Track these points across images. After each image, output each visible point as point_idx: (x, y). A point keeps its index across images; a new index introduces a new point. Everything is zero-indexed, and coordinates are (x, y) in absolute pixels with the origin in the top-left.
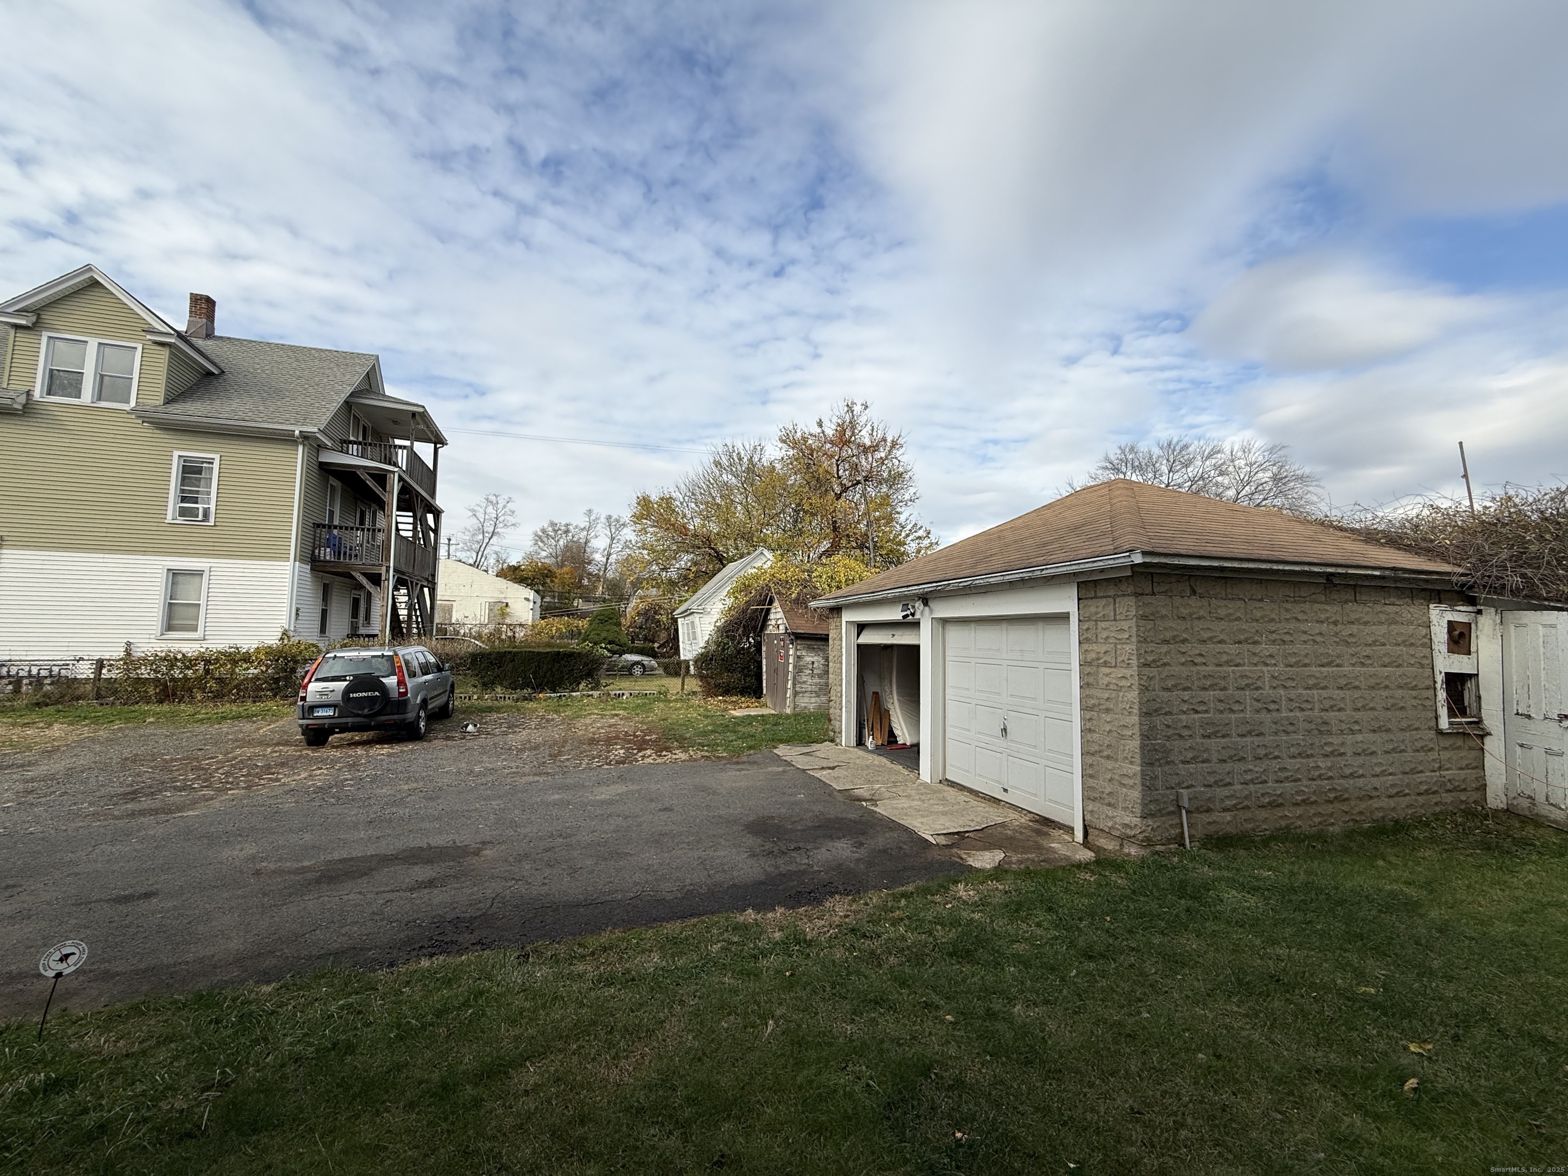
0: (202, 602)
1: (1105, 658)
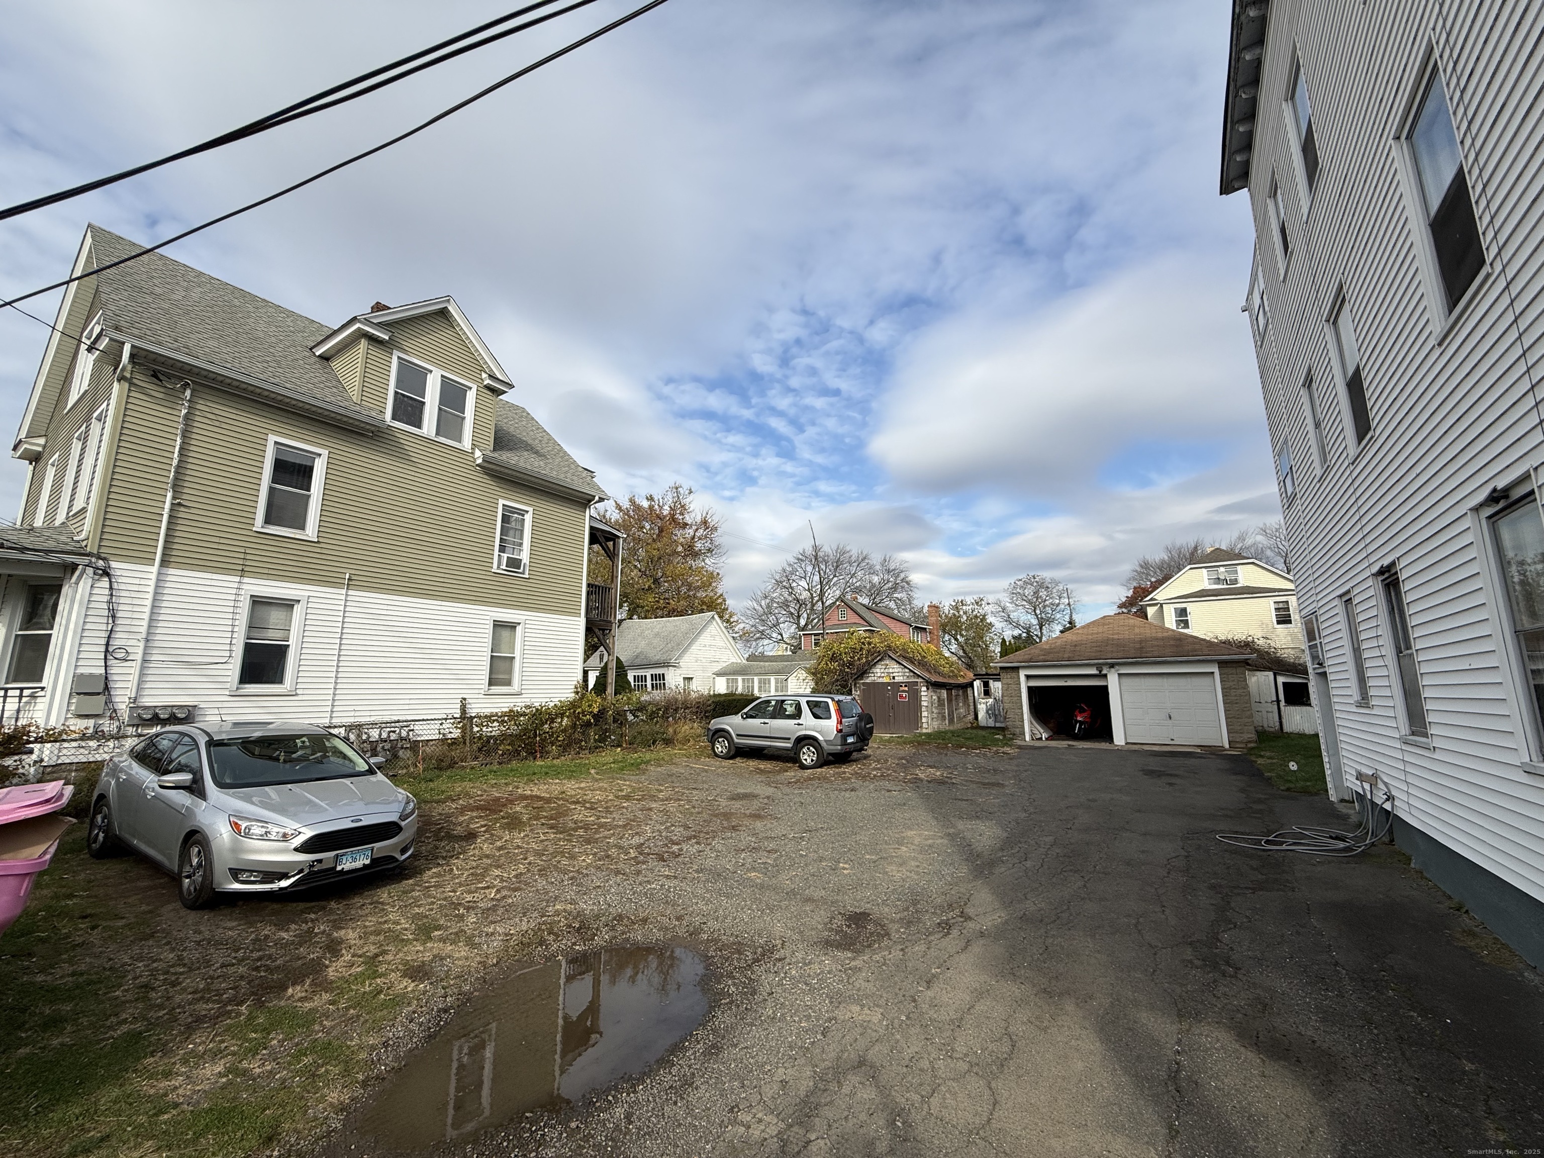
0: (517, 654)
1: (1234, 686)
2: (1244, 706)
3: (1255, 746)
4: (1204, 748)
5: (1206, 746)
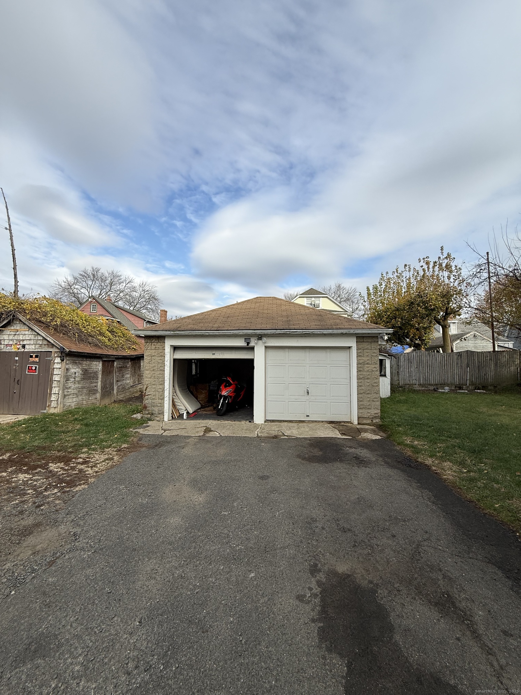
1: (368, 362)
2: (374, 382)
3: (381, 423)
4: (338, 427)
5: (337, 422)
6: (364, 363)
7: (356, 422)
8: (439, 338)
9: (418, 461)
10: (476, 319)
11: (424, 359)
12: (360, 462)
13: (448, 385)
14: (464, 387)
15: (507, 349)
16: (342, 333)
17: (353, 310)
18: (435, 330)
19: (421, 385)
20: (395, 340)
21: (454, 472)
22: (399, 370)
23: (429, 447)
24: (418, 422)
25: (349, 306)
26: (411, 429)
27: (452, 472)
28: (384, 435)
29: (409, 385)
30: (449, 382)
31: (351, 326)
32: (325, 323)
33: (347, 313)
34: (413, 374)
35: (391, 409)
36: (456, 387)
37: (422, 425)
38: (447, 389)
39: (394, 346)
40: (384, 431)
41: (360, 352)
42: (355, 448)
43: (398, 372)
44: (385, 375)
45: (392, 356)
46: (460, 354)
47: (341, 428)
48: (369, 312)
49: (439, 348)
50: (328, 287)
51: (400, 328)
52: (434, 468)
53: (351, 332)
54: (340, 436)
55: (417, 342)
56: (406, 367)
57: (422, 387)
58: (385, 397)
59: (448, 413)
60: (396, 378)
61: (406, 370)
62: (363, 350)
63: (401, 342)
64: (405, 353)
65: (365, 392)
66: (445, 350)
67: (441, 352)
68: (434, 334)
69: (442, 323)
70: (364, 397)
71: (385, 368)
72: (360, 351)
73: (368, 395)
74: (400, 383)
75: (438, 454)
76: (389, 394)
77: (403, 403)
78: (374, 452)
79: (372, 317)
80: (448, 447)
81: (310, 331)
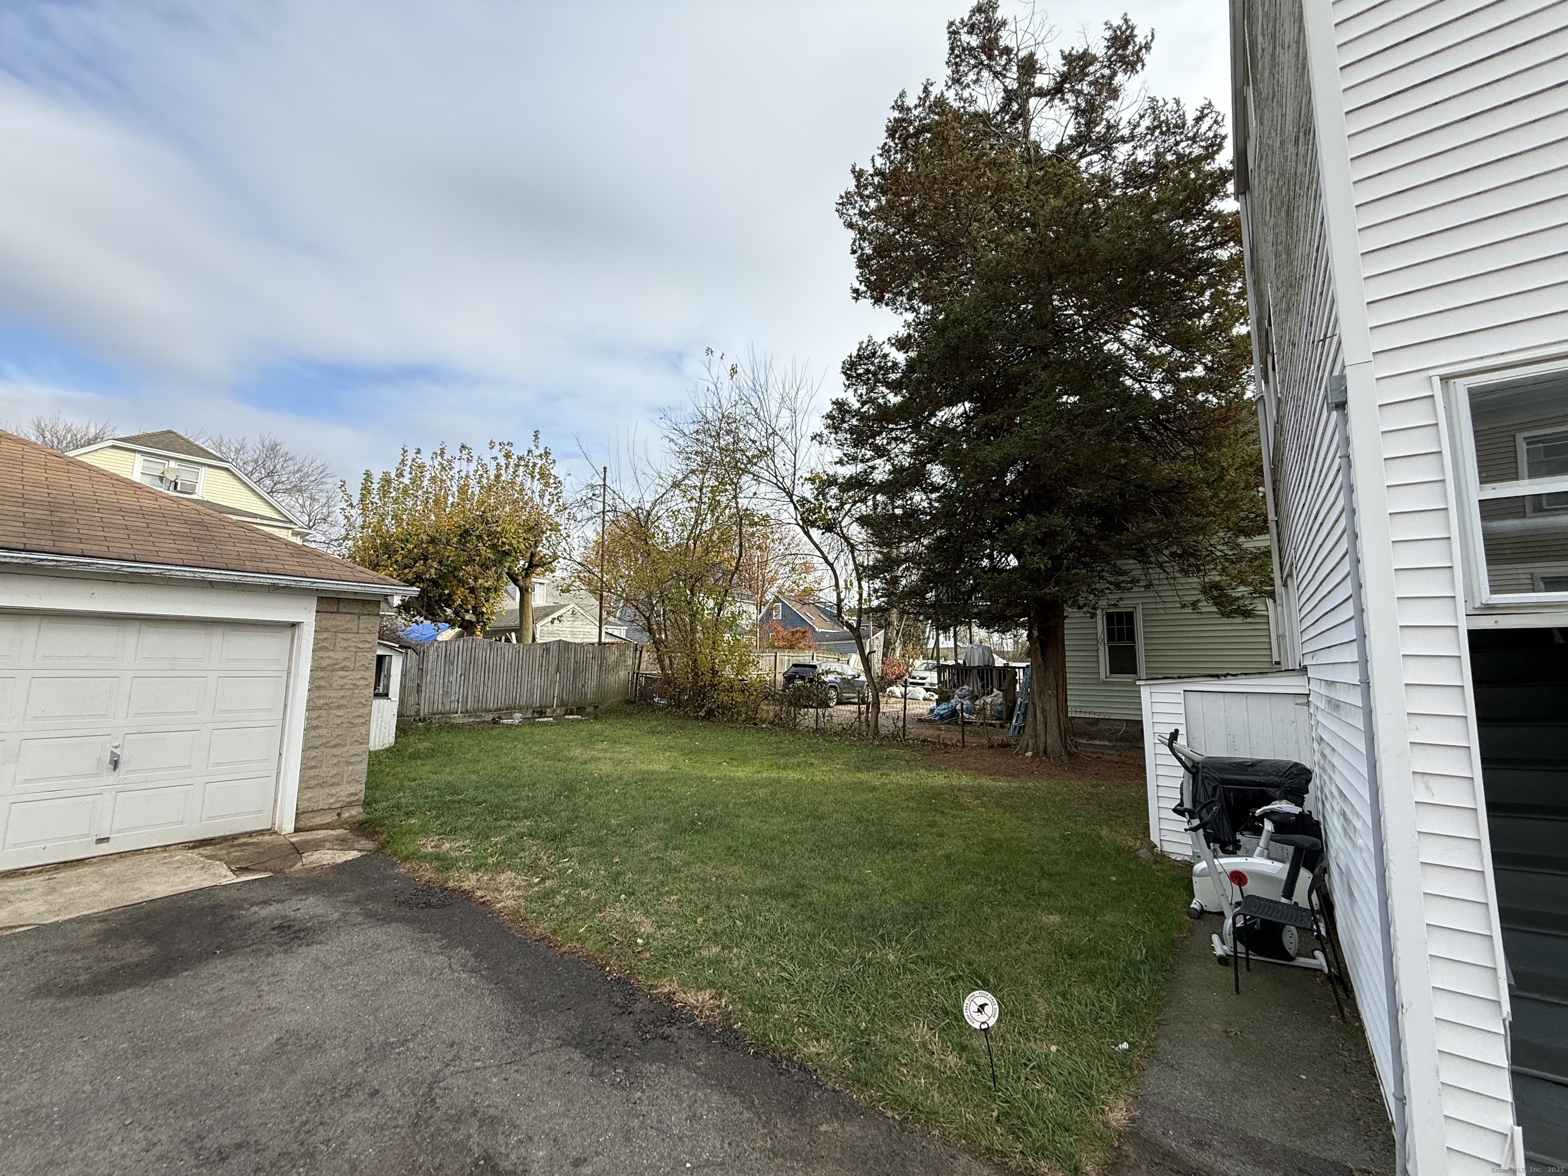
1: (344, 664)
2: (355, 714)
3: (363, 817)
4: (224, 852)
5: (224, 839)
6: (332, 668)
7: (288, 826)
8: (513, 611)
9: (446, 889)
10: (578, 583)
11: (480, 654)
12: (293, 935)
13: (520, 709)
14: (548, 710)
15: (617, 640)
16: (273, 585)
17: (310, 521)
18: (505, 595)
19: (467, 712)
20: (420, 609)
21: (518, 888)
22: (421, 681)
23: (474, 850)
24: (456, 798)
25: (299, 509)
26: (437, 817)
27: (513, 890)
28: (369, 845)
29: (441, 713)
30: (523, 702)
31: (306, 569)
32: (218, 551)
33: (293, 526)
34: (453, 688)
35: (394, 775)
36: (534, 712)
37: (462, 804)
38: (518, 716)
39: (416, 622)
40: (370, 836)
41: (326, 639)
42: (278, 902)
43: (418, 685)
44: (386, 695)
45: (409, 648)
46: (546, 647)
47: (237, 854)
48: (359, 535)
49: (510, 631)
50: (234, 441)
51: (435, 583)
52: (479, 893)
53: (304, 584)
54: (231, 879)
55: (467, 617)
56: (438, 674)
57: (469, 717)
58: (380, 748)
59: (514, 768)
60: (412, 700)
61: (437, 679)
62: (335, 632)
63: (433, 615)
64: (440, 642)
65: (328, 742)
66: (521, 637)
67: (514, 641)
68: (504, 603)
69: (521, 583)
70: (322, 754)
71: (388, 676)
72: (325, 635)
73: (334, 749)
74: (422, 712)
75: (490, 861)
76: (392, 740)
77: (424, 759)
78: (336, 897)
79: (365, 549)
80: (510, 840)
81: (154, 569)
